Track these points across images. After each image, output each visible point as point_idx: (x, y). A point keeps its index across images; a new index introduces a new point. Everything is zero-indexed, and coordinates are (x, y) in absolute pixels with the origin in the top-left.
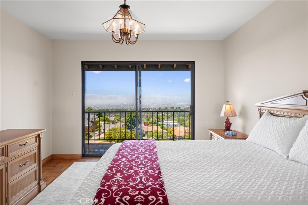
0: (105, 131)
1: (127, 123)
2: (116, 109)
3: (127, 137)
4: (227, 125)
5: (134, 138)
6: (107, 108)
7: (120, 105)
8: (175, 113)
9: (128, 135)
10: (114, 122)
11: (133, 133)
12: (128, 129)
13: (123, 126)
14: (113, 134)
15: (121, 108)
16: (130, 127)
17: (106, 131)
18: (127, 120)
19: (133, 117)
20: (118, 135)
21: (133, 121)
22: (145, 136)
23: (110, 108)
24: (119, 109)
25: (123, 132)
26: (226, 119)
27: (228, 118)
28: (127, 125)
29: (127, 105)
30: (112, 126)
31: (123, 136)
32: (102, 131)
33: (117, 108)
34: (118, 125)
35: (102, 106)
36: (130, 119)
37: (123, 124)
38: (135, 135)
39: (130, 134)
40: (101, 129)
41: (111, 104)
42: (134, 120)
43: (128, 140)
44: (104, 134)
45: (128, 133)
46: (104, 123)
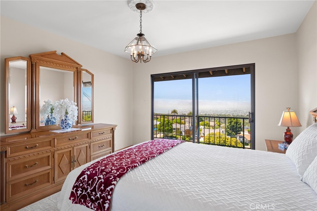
0: (204, 135)
1: (227, 129)
2: (217, 115)
3: (227, 144)
4: (286, 137)
5: (234, 145)
6: (208, 113)
7: (221, 111)
8: (245, 119)
9: (227, 142)
10: (214, 127)
11: (234, 140)
12: (228, 135)
13: (223, 132)
14: (211, 138)
15: (223, 114)
16: (230, 133)
17: (206, 135)
18: (227, 126)
19: (234, 123)
20: (217, 140)
21: (234, 128)
22: (248, 145)
23: (211, 113)
24: (220, 115)
25: (222, 138)
26: (286, 130)
27: (288, 128)
28: (227, 131)
29: (230, 111)
30: (212, 131)
31: (222, 142)
32: (202, 135)
33: (219, 114)
34: (217, 131)
35: (204, 111)
36: (230, 126)
37: (223, 130)
38: (235, 142)
39: (230, 141)
40: (201, 133)
41: (212, 110)
42: (235, 126)
43: (227, 146)
44: (203, 138)
45: (228, 139)
46: (204, 128)
